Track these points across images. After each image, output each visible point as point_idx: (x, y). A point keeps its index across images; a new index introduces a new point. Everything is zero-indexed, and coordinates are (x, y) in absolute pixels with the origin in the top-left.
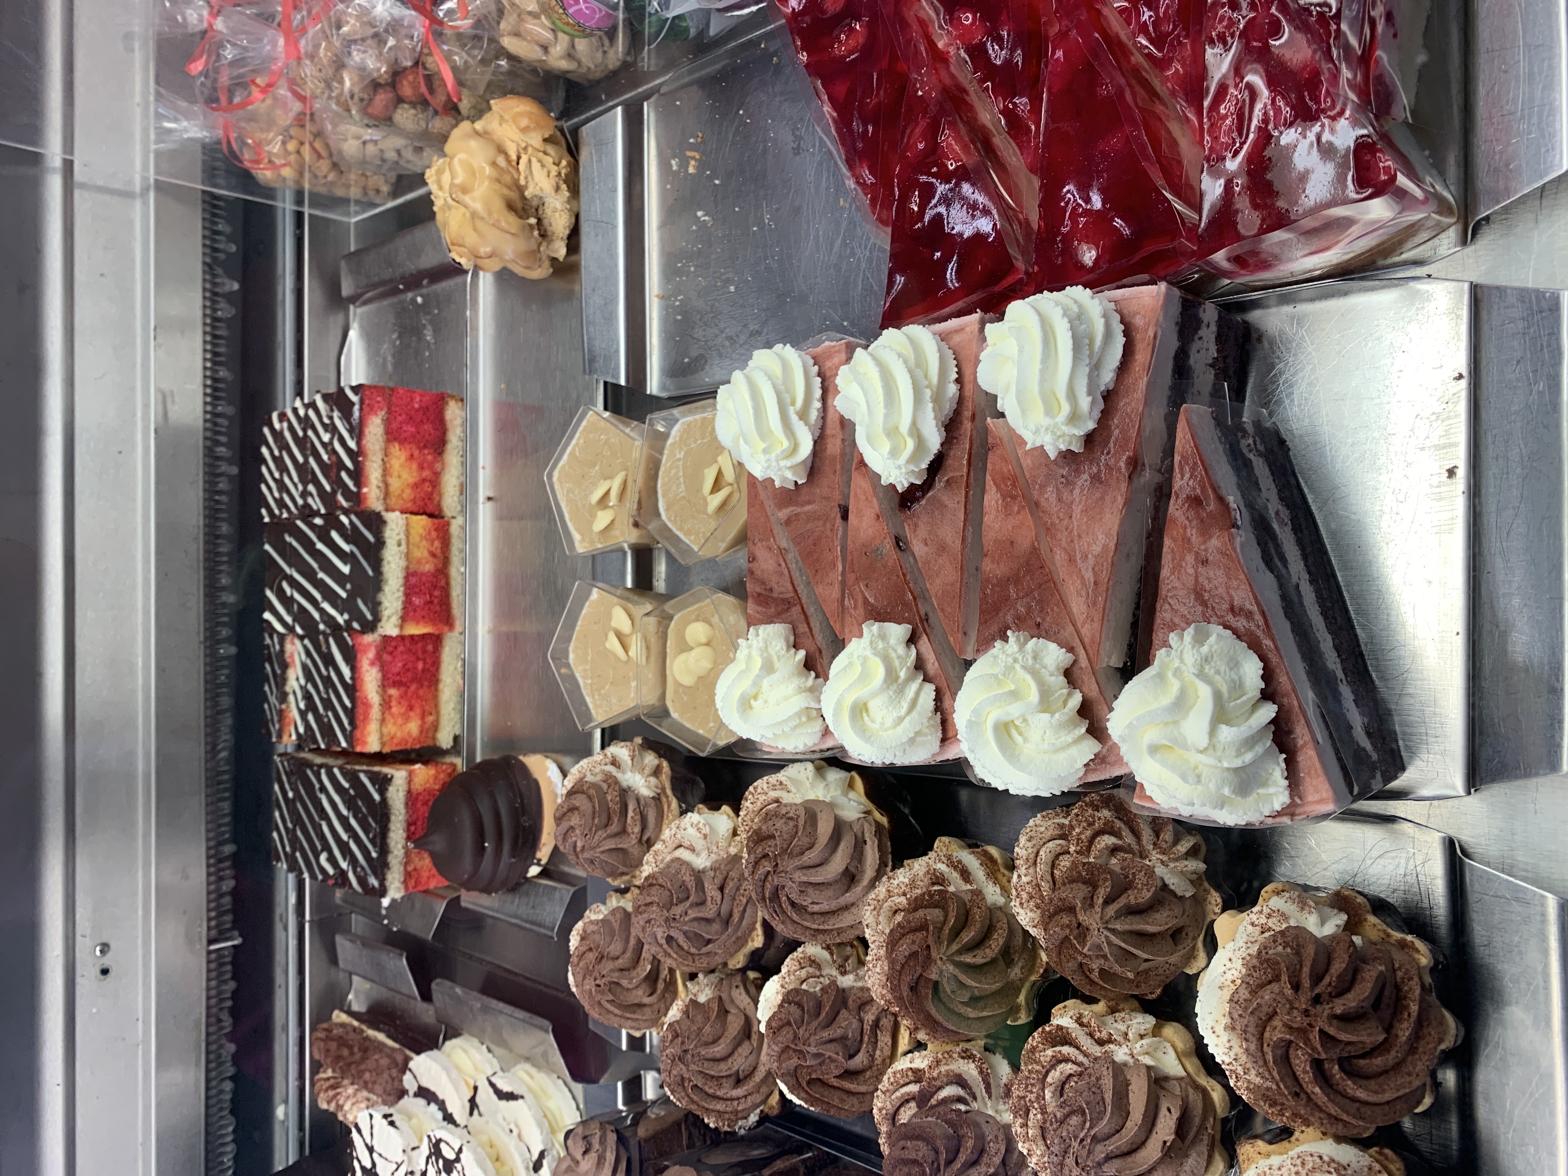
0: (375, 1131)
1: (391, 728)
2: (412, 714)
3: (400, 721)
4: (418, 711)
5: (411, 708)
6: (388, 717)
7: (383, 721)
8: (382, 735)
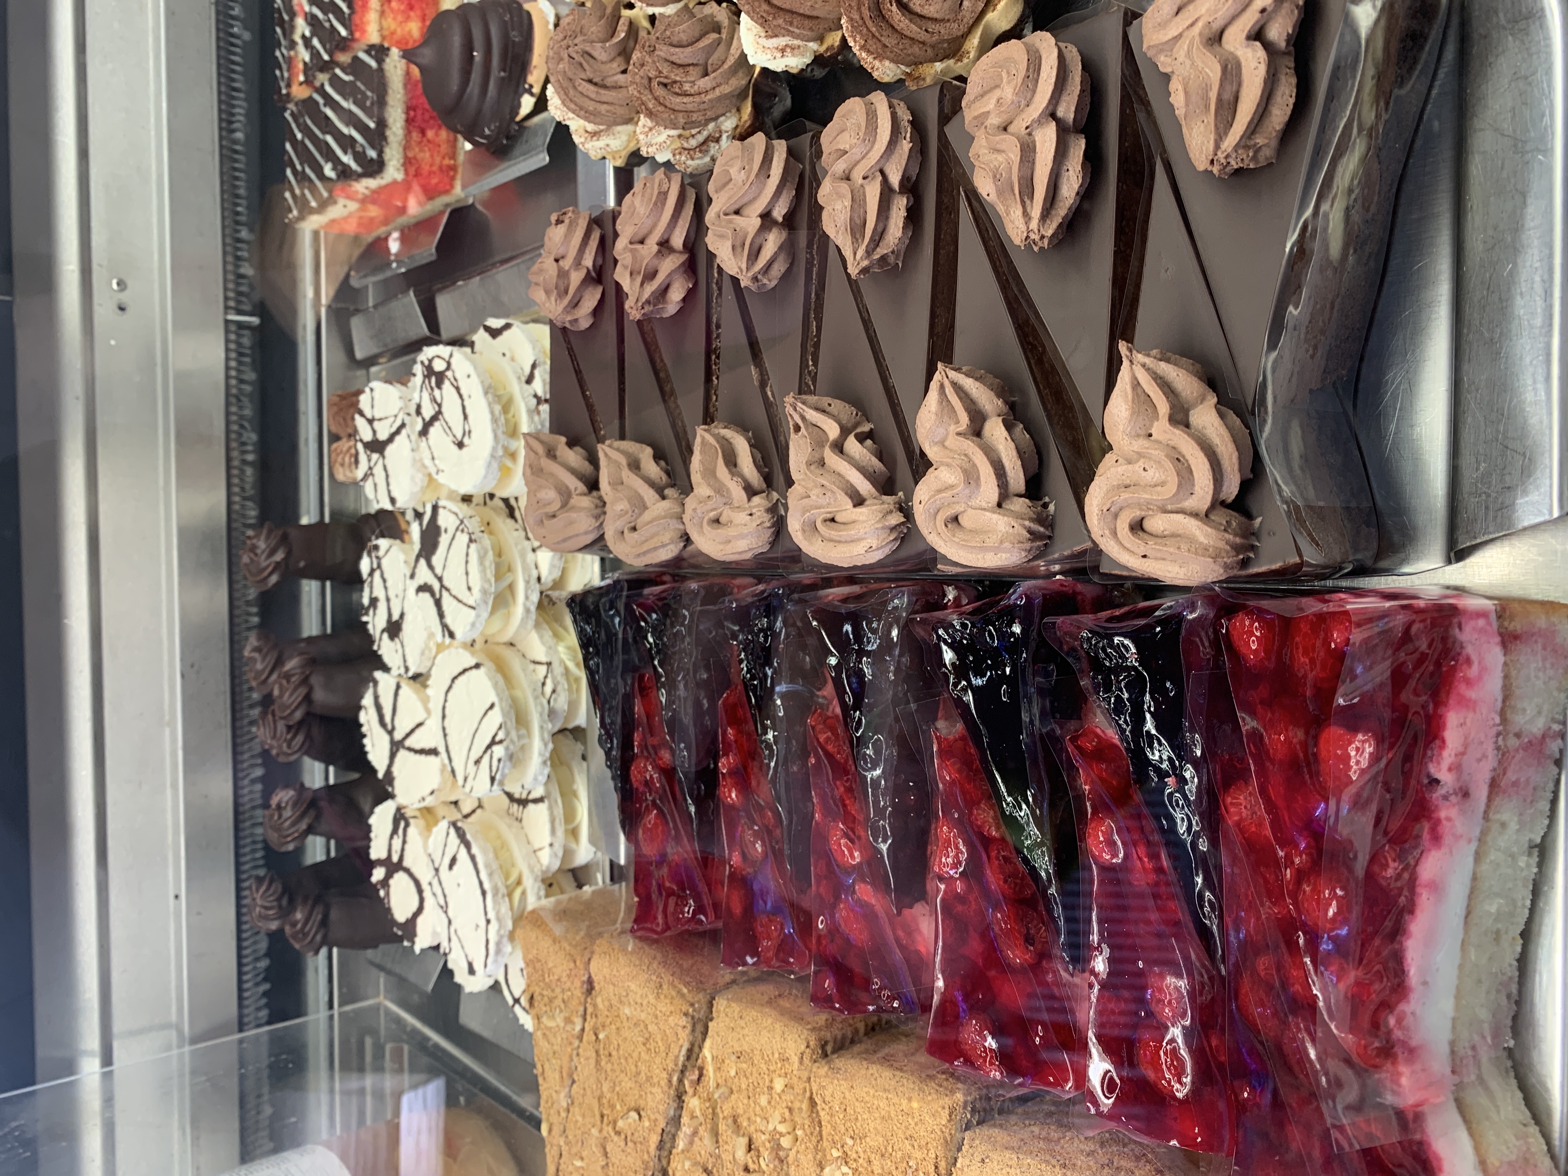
0: (376, 403)
1: (390, 23)
2: (412, 14)
3: (400, 18)
4: (419, 12)
5: (411, 7)
6: (387, 10)
7: (382, 14)
8: (381, 29)
